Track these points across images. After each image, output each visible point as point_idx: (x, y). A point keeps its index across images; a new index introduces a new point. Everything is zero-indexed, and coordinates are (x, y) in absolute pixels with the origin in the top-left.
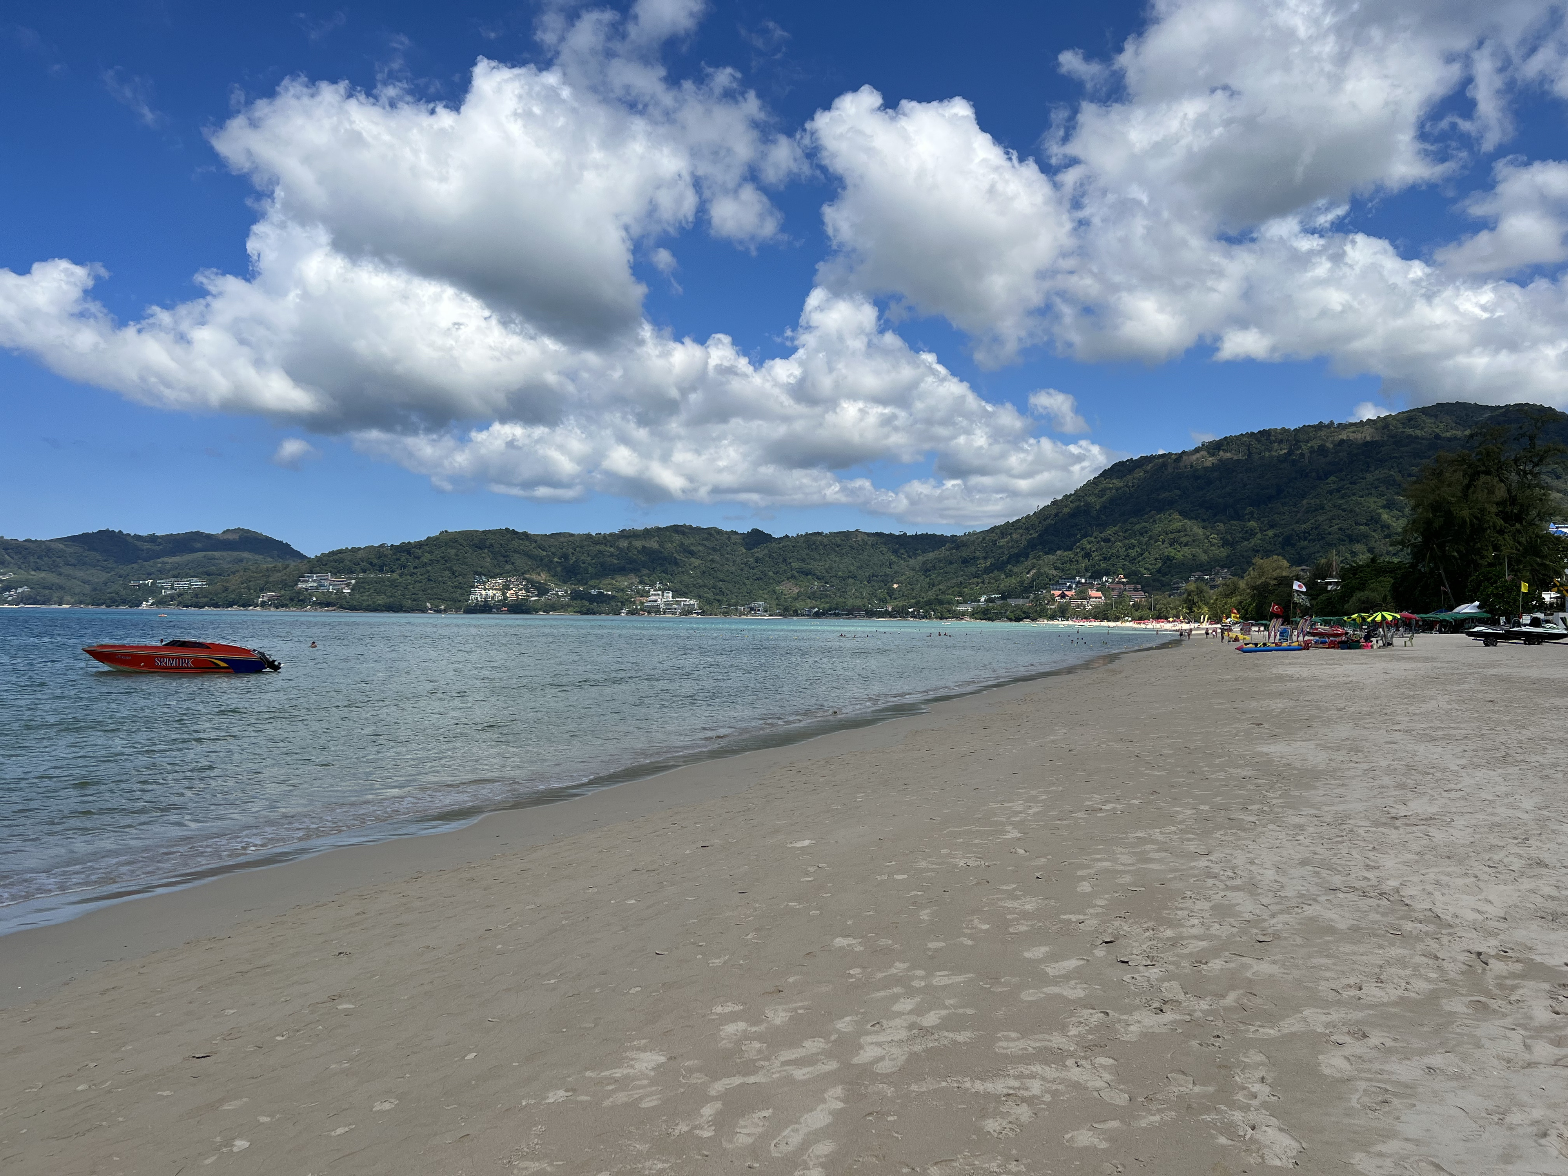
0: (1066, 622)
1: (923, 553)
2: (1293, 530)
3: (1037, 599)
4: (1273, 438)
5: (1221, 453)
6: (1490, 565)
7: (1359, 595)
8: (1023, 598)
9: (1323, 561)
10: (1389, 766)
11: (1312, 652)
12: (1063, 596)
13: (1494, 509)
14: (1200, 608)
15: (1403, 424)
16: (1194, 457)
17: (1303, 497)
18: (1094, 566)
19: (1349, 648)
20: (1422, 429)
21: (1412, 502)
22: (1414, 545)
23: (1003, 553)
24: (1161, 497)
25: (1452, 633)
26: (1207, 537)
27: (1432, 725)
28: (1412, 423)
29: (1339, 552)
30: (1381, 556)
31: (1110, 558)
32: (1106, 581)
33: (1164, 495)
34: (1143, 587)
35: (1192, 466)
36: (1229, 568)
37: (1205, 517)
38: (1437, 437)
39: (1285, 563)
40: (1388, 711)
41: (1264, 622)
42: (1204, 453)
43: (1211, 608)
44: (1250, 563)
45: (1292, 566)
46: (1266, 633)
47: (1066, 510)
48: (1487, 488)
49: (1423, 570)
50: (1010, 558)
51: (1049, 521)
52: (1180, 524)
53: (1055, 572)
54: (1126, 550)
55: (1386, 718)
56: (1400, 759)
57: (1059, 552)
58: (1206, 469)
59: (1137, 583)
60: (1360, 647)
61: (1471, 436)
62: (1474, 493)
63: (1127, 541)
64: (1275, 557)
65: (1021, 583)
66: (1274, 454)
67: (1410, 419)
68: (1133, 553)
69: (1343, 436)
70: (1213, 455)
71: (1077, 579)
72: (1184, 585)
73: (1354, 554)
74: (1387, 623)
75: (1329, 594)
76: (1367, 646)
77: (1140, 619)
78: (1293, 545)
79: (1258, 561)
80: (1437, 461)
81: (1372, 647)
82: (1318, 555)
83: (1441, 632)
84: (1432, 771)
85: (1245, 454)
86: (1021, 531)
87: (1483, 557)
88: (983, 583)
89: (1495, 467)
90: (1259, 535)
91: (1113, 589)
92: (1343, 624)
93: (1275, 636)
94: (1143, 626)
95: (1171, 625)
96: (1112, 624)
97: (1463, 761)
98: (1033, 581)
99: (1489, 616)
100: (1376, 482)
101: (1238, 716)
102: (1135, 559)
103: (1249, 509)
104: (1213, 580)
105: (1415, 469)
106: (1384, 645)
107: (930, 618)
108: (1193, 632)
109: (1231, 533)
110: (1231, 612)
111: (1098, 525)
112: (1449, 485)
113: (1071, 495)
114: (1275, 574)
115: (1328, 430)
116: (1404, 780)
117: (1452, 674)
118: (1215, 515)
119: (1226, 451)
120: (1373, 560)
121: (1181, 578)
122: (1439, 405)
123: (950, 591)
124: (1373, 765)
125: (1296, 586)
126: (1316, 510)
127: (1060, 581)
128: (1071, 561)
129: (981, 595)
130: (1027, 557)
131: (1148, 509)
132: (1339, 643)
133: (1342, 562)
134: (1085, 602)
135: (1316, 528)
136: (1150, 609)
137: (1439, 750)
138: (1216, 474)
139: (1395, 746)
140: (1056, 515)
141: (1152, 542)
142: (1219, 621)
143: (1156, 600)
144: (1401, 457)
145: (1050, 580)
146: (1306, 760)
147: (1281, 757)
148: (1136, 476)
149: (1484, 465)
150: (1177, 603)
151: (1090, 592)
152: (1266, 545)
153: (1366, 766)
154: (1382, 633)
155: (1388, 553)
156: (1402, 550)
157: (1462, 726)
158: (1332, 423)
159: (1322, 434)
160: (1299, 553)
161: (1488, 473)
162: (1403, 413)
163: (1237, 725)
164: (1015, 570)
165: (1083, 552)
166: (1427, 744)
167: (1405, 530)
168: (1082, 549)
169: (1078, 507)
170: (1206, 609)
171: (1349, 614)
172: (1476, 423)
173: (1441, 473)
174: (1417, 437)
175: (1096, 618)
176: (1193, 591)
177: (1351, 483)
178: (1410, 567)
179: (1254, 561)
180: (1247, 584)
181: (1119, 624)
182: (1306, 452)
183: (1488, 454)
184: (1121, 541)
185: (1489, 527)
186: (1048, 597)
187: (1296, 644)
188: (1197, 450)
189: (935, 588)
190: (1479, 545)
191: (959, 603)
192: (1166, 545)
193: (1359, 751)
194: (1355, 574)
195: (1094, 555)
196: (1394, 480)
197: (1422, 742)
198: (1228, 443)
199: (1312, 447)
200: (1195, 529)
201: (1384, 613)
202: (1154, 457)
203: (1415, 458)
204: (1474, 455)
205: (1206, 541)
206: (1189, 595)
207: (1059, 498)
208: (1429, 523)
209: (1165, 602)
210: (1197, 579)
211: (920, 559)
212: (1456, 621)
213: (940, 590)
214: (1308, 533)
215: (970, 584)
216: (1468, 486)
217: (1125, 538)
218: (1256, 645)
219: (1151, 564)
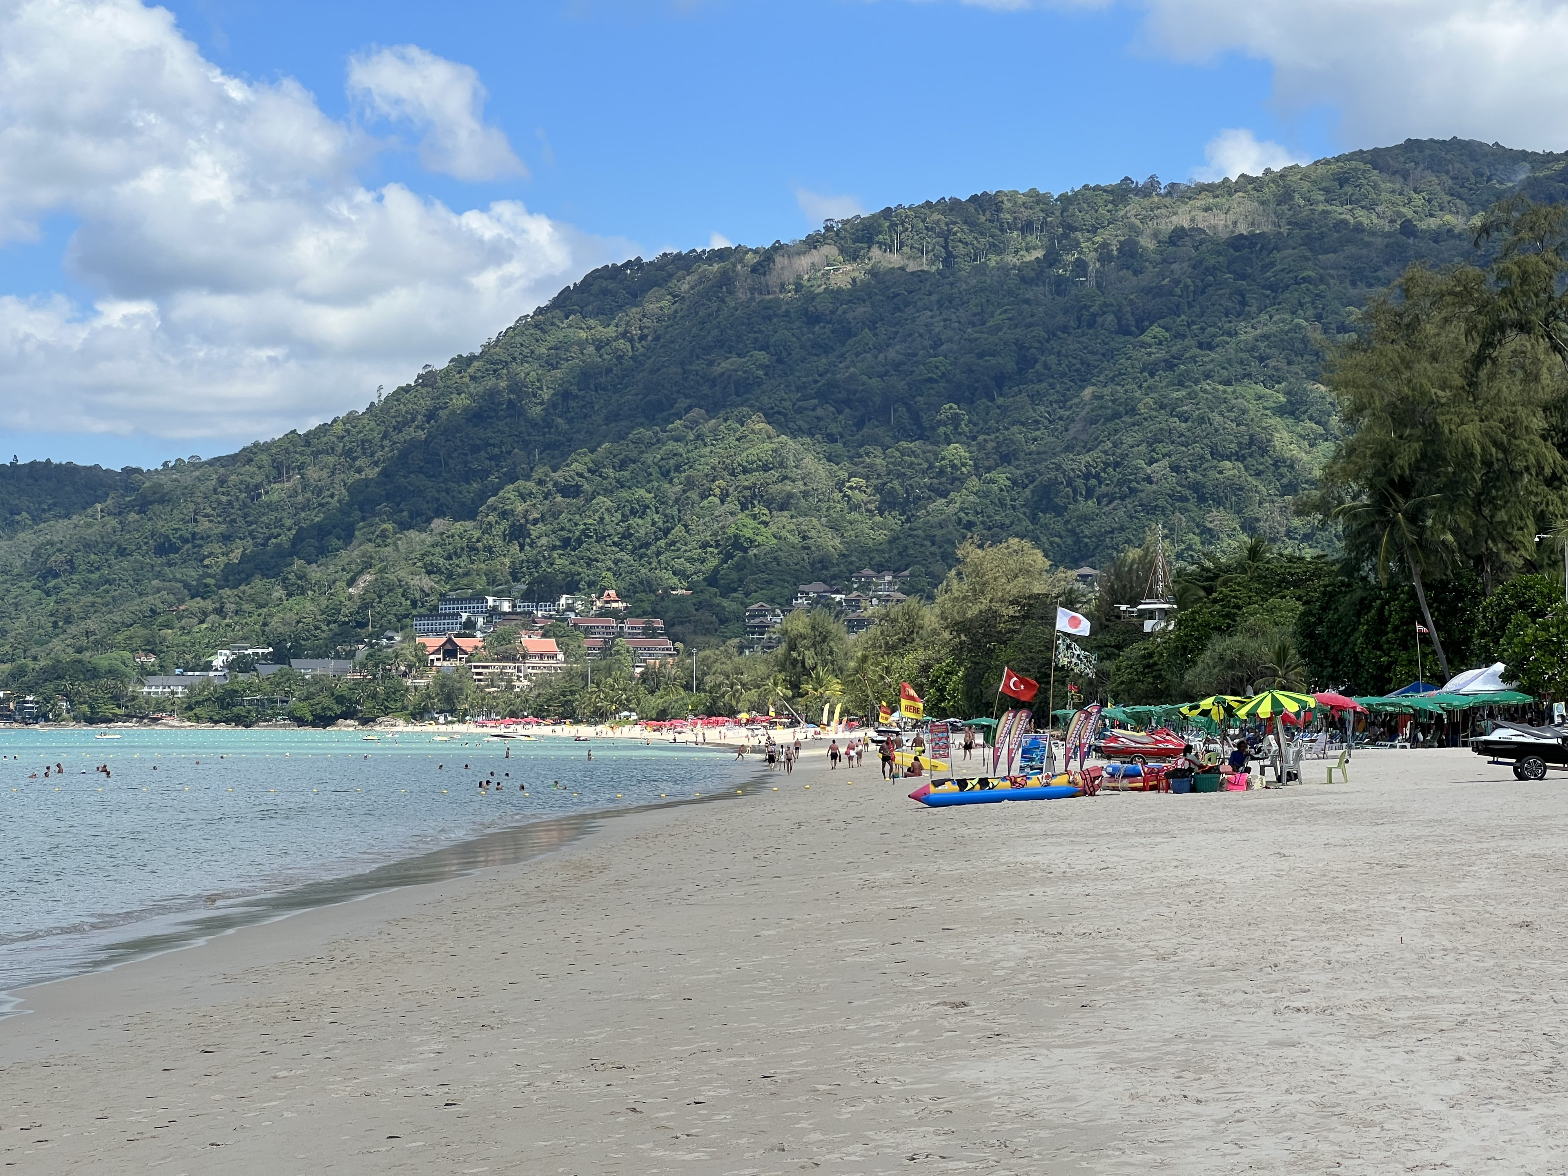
0: (458, 727)
1: (36, 520)
2: (1058, 467)
3: (375, 659)
4: (1006, 216)
5: (875, 252)
6: (1531, 566)
7: (1219, 645)
8: (338, 656)
9: (1133, 554)
10: (1276, 1108)
11: (1103, 800)
12: (450, 651)
13: (1538, 423)
14: (819, 682)
15: (1327, 191)
16: (804, 262)
17: (1083, 381)
18: (537, 564)
19: (1193, 789)
20: (1370, 208)
21: (1347, 400)
22: (1352, 514)
23: (279, 521)
24: (717, 370)
25: (1441, 745)
26: (840, 486)
27: (1384, 992)
28: (1348, 189)
29: (1171, 530)
30: (1273, 540)
31: (580, 542)
32: (570, 608)
33: (726, 365)
34: (669, 625)
35: (798, 287)
36: (896, 571)
37: (834, 428)
38: (1408, 229)
39: (1038, 559)
40: (1281, 959)
41: (984, 721)
42: (830, 250)
43: (849, 684)
44: (950, 560)
45: (1055, 566)
46: (989, 752)
47: (459, 402)
48: (1523, 367)
49: (1372, 578)
50: (297, 540)
51: (411, 433)
52: (768, 446)
53: (427, 582)
54: (625, 518)
55: (1275, 976)
56: (1304, 1089)
57: (438, 524)
58: (836, 294)
59: (655, 614)
60: (1219, 787)
61: (1486, 230)
62: (1492, 377)
63: (624, 494)
64: (1014, 541)
65: (331, 614)
66: (1011, 259)
67: (1342, 180)
68: (642, 527)
69: (1182, 220)
70: (854, 257)
71: (490, 600)
72: (777, 621)
73: (1209, 535)
74: (1286, 718)
75: (1149, 645)
76: (1235, 785)
77: (662, 716)
78: (1059, 511)
79: (969, 551)
80: (1406, 292)
81: (1249, 785)
82: (1120, 537)
83: (1414, 743)
84: (1379, 1117)
85: (937, 257)
86: (331, 459)
87: (1512, 547)
88: (220, 611)
89: (1542, 312)
90: (974, 483)
91: (588, 631)
92: (1181, 725)
93: (1011, 761)
94: (667, 735)
95: (744, 731)
96: (585, 731)
97: (1455, 1088)
98: (365, 606)
99: (1529, 699)
100: (1262, 345)
101: (907, 982)
102: (647, 545)
103: (949, 409)
104: (854, 605)
105: (1356, 313)
106: (1279, 779)
107: (58, 718)
108: (802, 753)
109: (901, 476)
110: (900, 693)
111: (547, 447)
112: (1434, 358)
113: (472, 358)
114: (1014, 588)
115: (1146, 202)
116: (1312, 1144)
117: (1438, 855)
118: (860, 424)
119: (887, 247)
120: (1254, 553)
121: (772, 601)
122: (1412, 145)
123: (120, 638)
124: (1238, 1105)
125: (1064, 621)
126: (1117, 415)
127: (442, 608)
128: (473, 549)
129: (214, 647)
130: (348, 537)
131: (683, 403)
132: (1170, 775)
133: (1179, 556)
134: (510, 668)
135: (1117, 465)
136: (687, 687)
137: (1399, 1059)
138: (861, 310)
139: (1293, 1053)
140: (431, 415)
141: (694, 495)
142: (869, 719)
143: (704, 660)
144: (1322, 280)
145: (414, 604)
146: (1073, 1099)
147: (1011, 1095)
148: (652, 307)
149: (1514, 305)
150: (762, 669)
151: (525, 639)
152: (990, 511)
153: (1217, 1110)
154: (1275, 747)
155: (1290, 533)
156: (1323, 526)
157: (1456, 992)
158: (1153, 183)
159: (1133, 208)
160: (1072, 532)
161: (1524, 327)
162: (1327, 162)
163: (903, 1010)
164: (315, 572)
165: (505, 525)
166: (1370, 1043)
167: (1330, 475)
168: (504, 514)
169: (492, 394)
170: (835, 687)
171: (1192, 697)
172: (1499, 196)
173: (1413, 326)
174: (1359, 228)
175: (540, 714)
176: (803, 637)
177: (1200, 346)
178: (1341, 572)
179: (960, 553)
180: (943, 616)
181: (604, 729)
182: (1091, 257)
183: (1525, 278)
184: (608, 492)
185: (1527, 469)
186: (409, 653)
187: (1065, 778)
188: (813, 242)
189: (73, 629)
190: (1502, 515)
191: (145, 672)
192: (732, 505)
193: (1206, 1070)
194: (1209, 591)
195: (535, 530)
196: (1305, 341)
197: (1359, 1038)
198: (893, 226)
199: (1105, 245)
200: (809, 461)
201: (1280, 695)
202: (699, 257)
203: (1354, 284)
204: (1492, 278)
205: (837, 495)
206: (793, 647)
207: (441, 364)
208: (1386, 455)
209: (728, 667)
210: (815, 603)
211: (27, 539)
212: (1449, 712)
213: (88, 634)
214: (1097, 476)
215: (180, 618)
216: (1479, 360)
217: (621, 484)
218: (962, 783)
219: (691, 560)
